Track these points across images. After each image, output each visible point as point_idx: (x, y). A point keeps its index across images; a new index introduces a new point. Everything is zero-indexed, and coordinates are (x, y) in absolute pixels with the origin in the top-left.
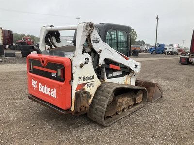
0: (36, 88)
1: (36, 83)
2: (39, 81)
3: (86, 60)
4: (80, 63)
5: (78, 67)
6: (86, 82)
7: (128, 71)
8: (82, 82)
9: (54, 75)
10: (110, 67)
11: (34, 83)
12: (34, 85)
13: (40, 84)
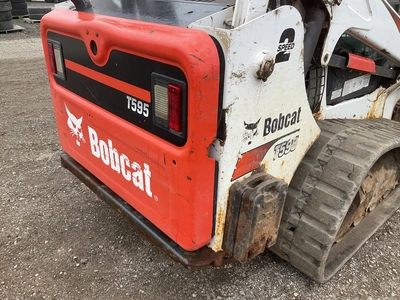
0: (81, 141)
1: (79, 122)
2: (89, 120)
3: (282, 40)
4: (259, 58)
5: (250, 78)
6: (271, 137)
7: (390, 76)
8: (259, 140)
9: (141, 109)
10: (350, 65)
11: (74, 122)
12: (76, 131)
13: (91, 131)
